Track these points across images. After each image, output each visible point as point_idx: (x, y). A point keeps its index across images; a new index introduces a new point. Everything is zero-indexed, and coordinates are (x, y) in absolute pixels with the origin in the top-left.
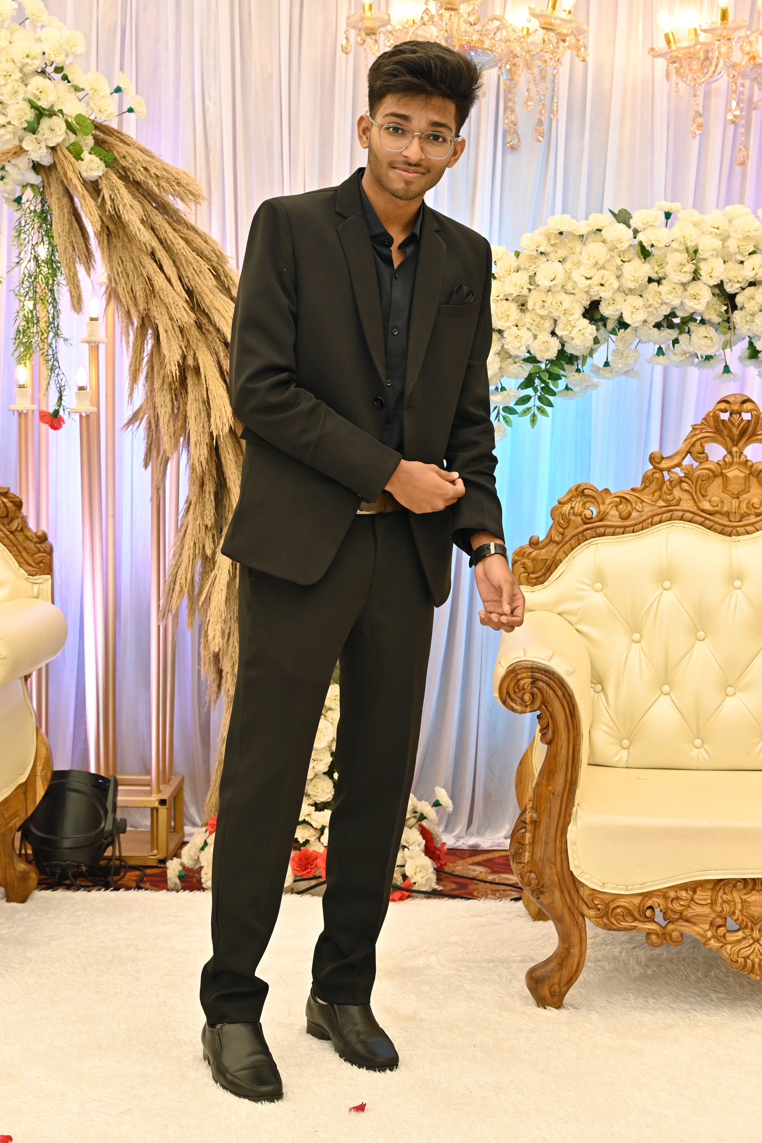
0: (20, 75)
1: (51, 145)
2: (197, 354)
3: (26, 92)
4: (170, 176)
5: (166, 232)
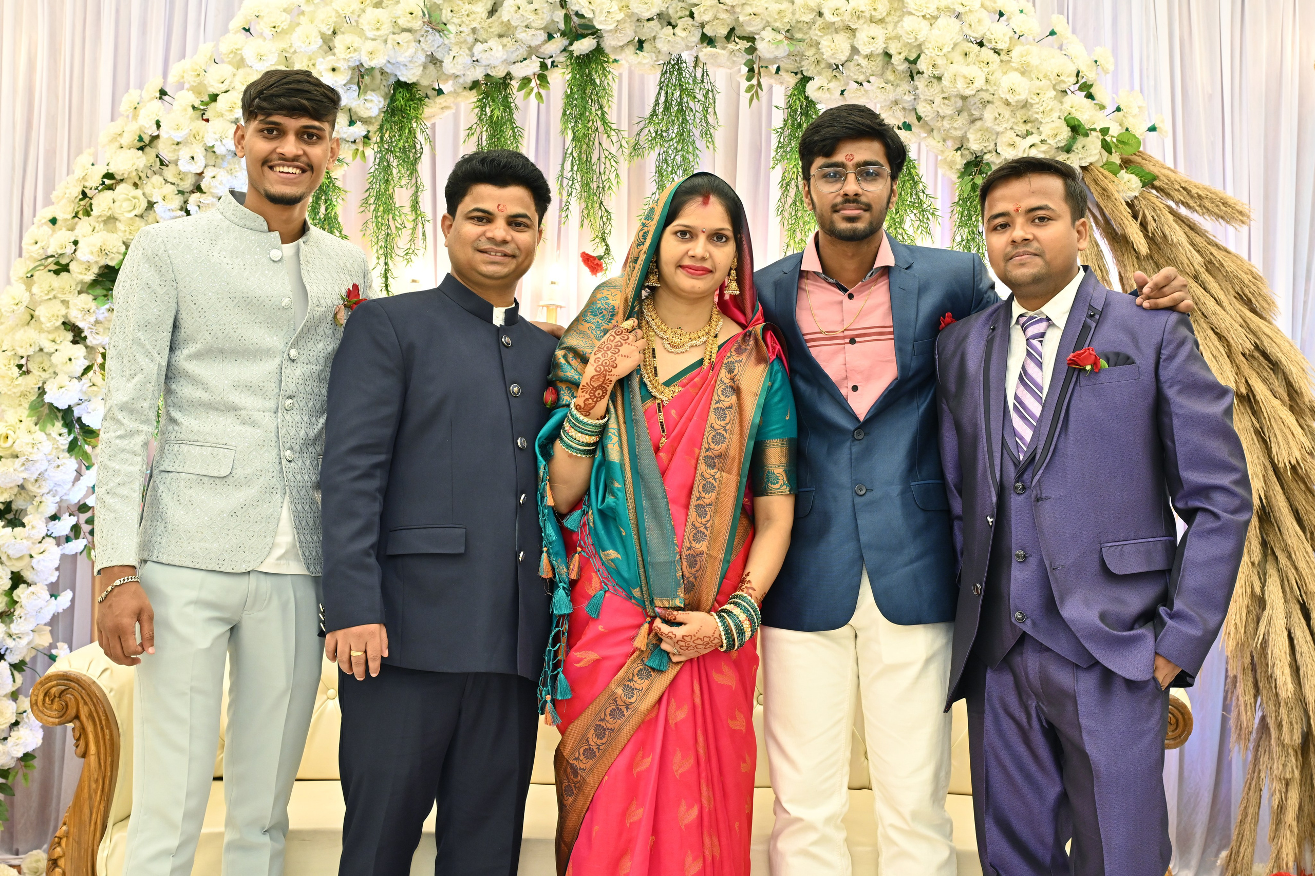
0: (1055, 93)
1: (1084, 165)
2: (1250, 382)
3: (1061, 110)
4: (1214, 197)
5: (1211, 254)
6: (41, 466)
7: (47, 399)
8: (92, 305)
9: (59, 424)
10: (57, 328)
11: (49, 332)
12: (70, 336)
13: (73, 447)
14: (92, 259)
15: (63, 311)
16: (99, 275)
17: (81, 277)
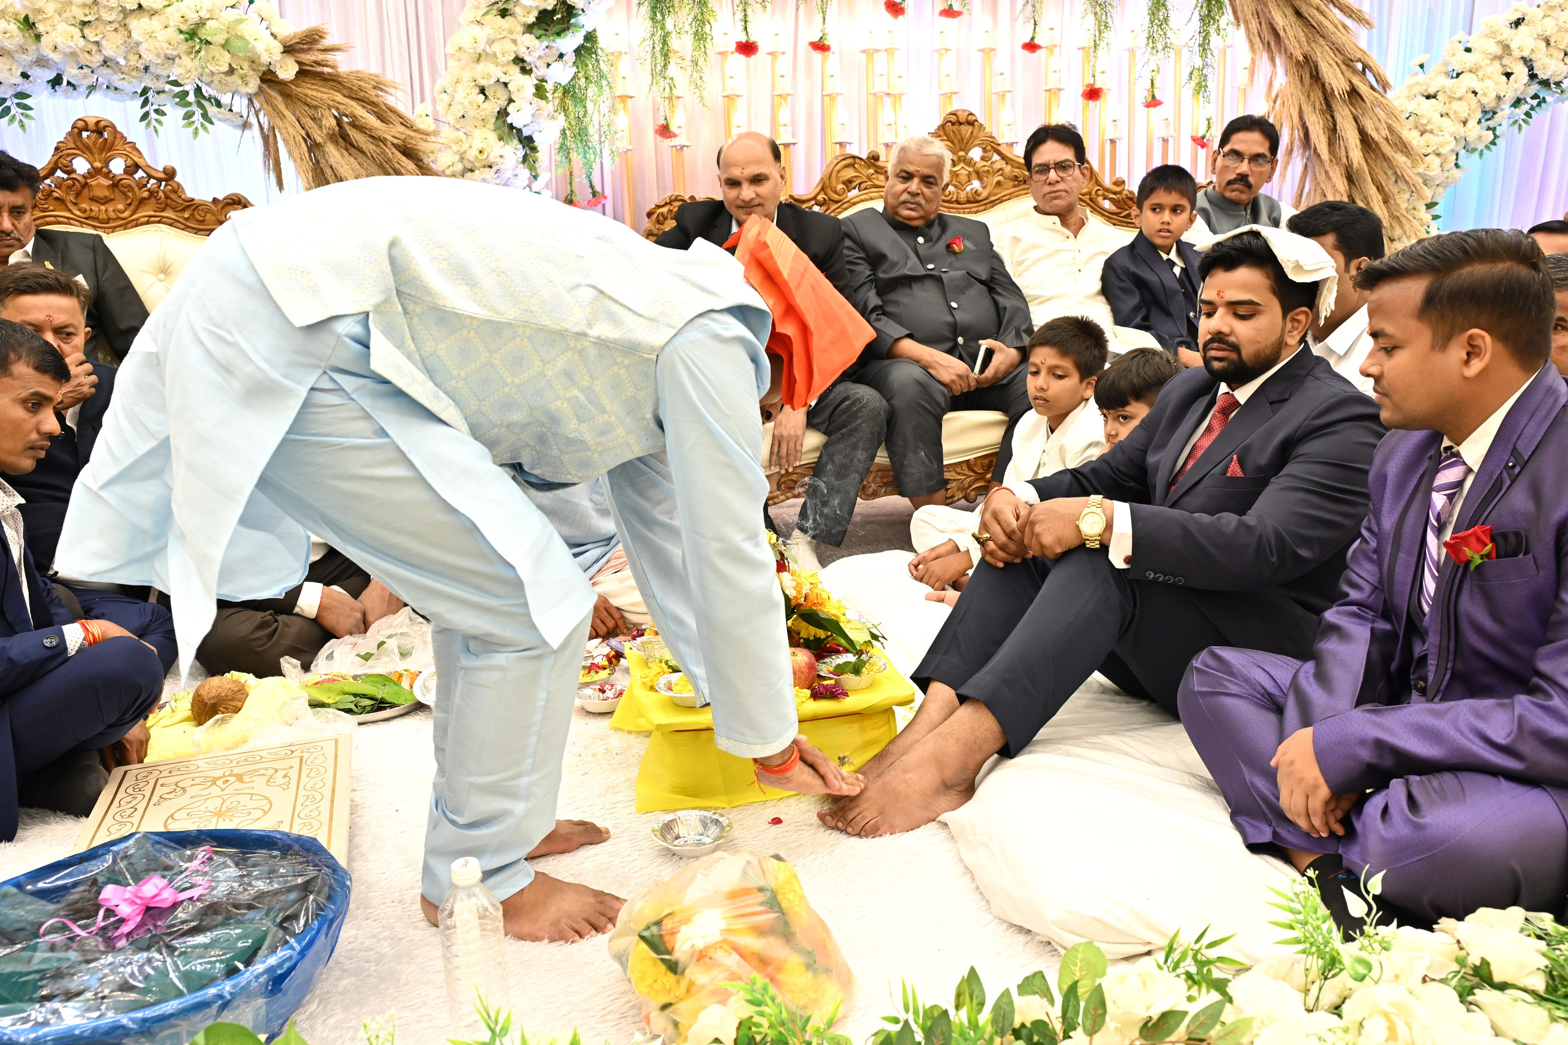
6: (509, 174)
7: (509, 120)
8: (537, 42)
9: (516, 142)
10: (509, 63)
11: (503, 66)
12: (517, 69)
13: (525, 158)
14: (534, 4)
15: (514, 48)
16: (537, 18)
17: (525, 19)
